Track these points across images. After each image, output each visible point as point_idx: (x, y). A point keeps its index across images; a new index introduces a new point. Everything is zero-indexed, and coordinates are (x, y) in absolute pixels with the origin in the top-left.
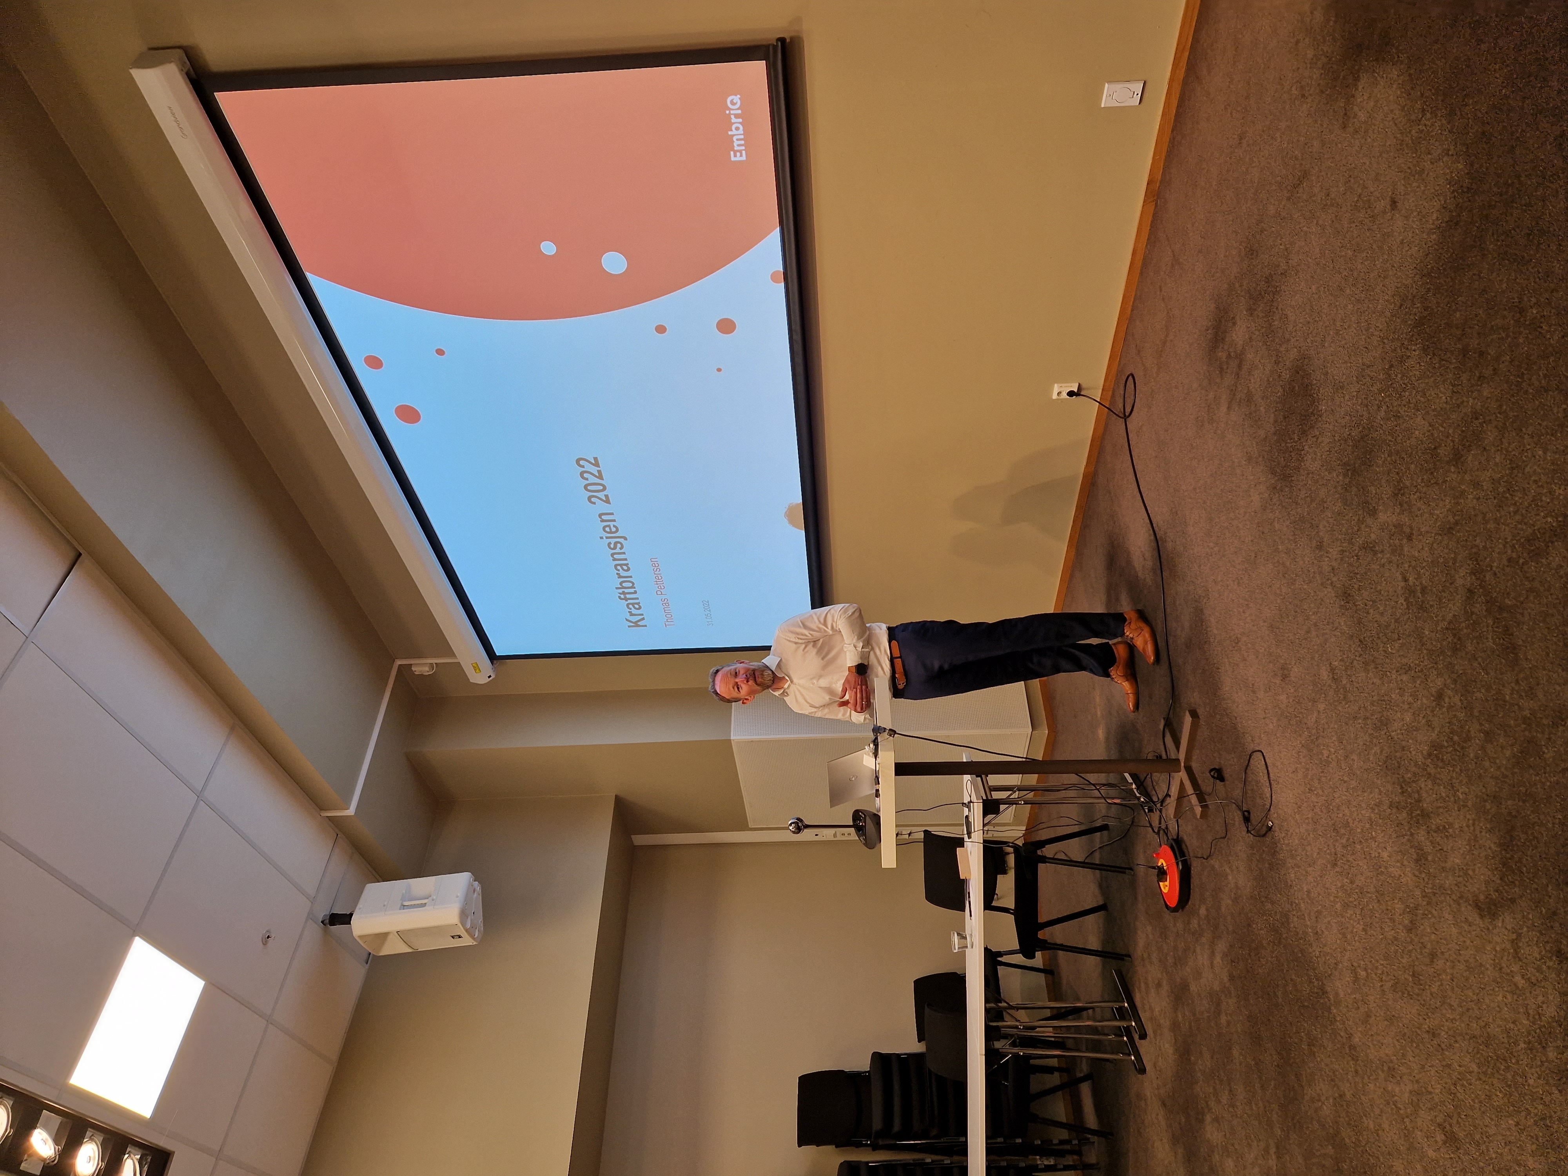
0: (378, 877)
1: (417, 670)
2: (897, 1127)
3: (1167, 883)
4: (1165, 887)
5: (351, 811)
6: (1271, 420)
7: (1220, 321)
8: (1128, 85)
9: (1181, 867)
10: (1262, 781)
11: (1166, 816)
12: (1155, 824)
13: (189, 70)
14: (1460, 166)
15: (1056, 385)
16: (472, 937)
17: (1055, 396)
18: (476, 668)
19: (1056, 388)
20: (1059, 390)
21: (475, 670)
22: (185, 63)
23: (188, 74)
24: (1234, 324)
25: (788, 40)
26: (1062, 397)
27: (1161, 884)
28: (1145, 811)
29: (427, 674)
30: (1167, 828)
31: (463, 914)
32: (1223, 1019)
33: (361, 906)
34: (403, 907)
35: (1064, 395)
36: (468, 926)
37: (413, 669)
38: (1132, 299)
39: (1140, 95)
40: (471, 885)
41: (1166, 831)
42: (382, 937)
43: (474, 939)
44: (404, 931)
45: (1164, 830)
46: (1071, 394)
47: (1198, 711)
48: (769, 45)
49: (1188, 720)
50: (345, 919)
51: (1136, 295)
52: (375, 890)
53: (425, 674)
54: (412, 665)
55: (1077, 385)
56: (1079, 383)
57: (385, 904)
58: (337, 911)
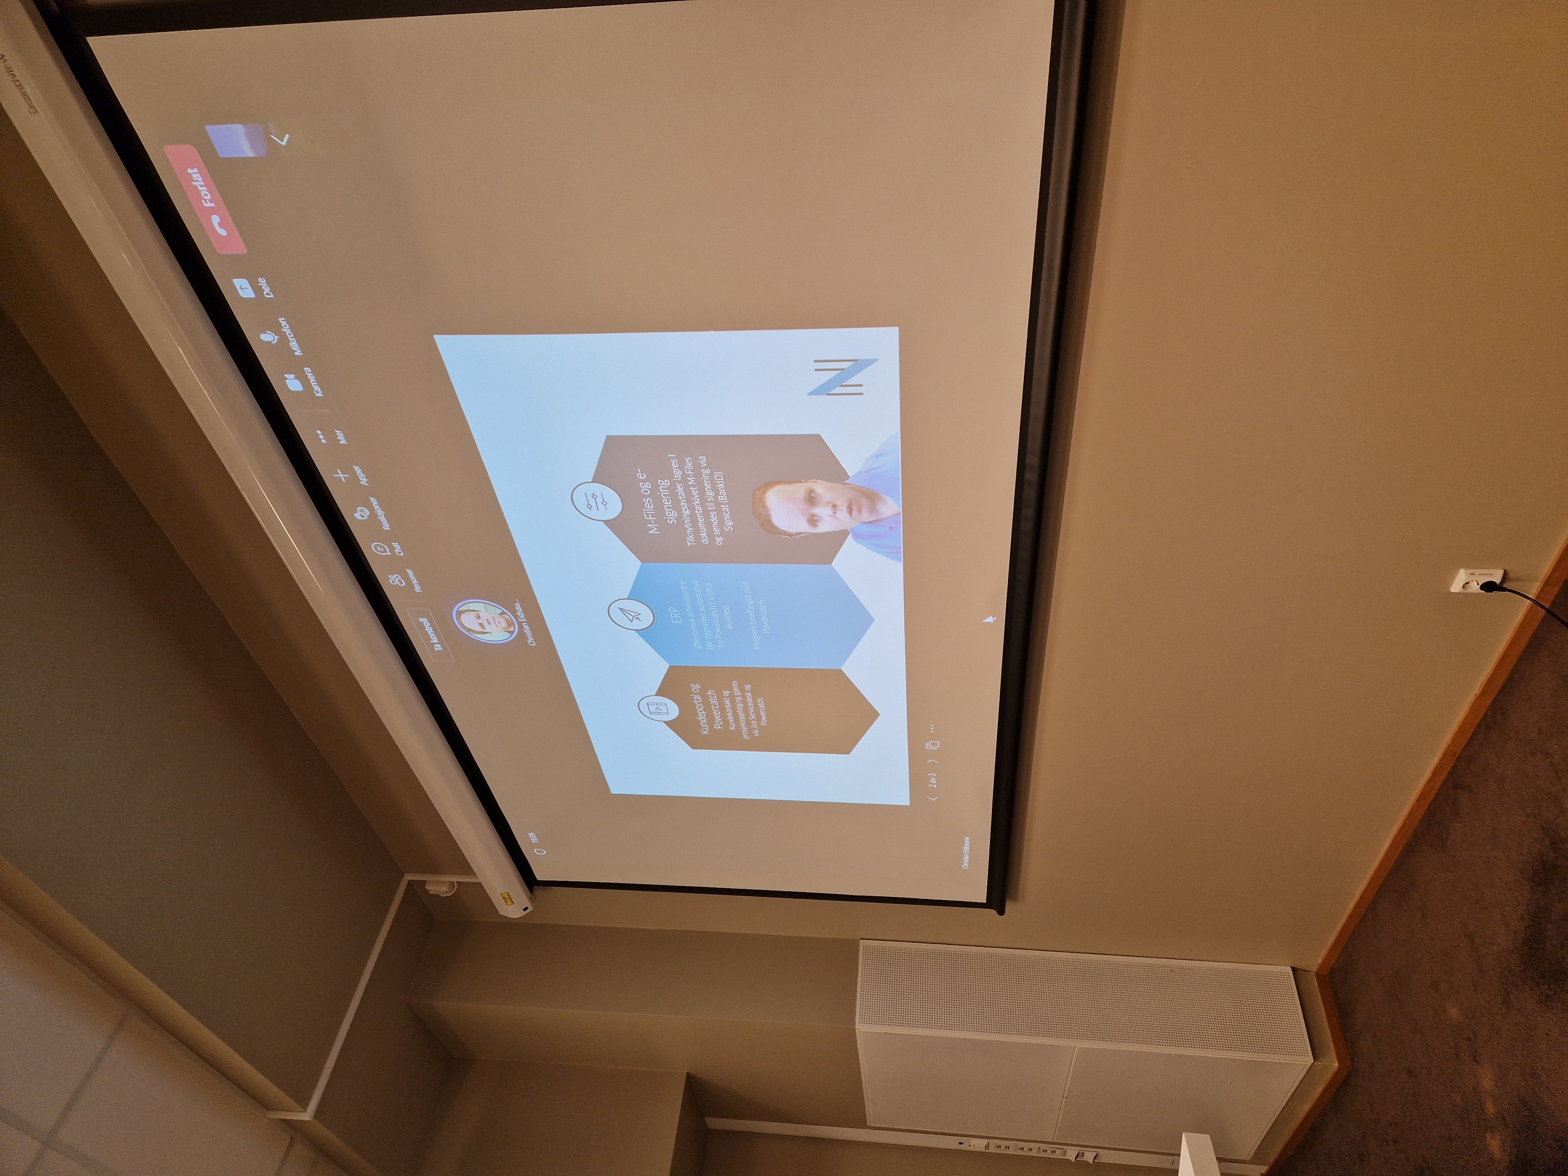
1: (432, 889)
5: (307, 1116)
15: (1461, 571)
17: (1457, 589)
18: (508, 899)
19: (1462, 576)
20: (1467, 579)
21: (505, 898)
26: (1470, 590)
29: (445, 895)
35: (1475, 587)
37: (427, 887)
46: (1488, 587)
53: (442, 895)
54: (425, 881)
55: (1502, 572)
56: (1504, 570)
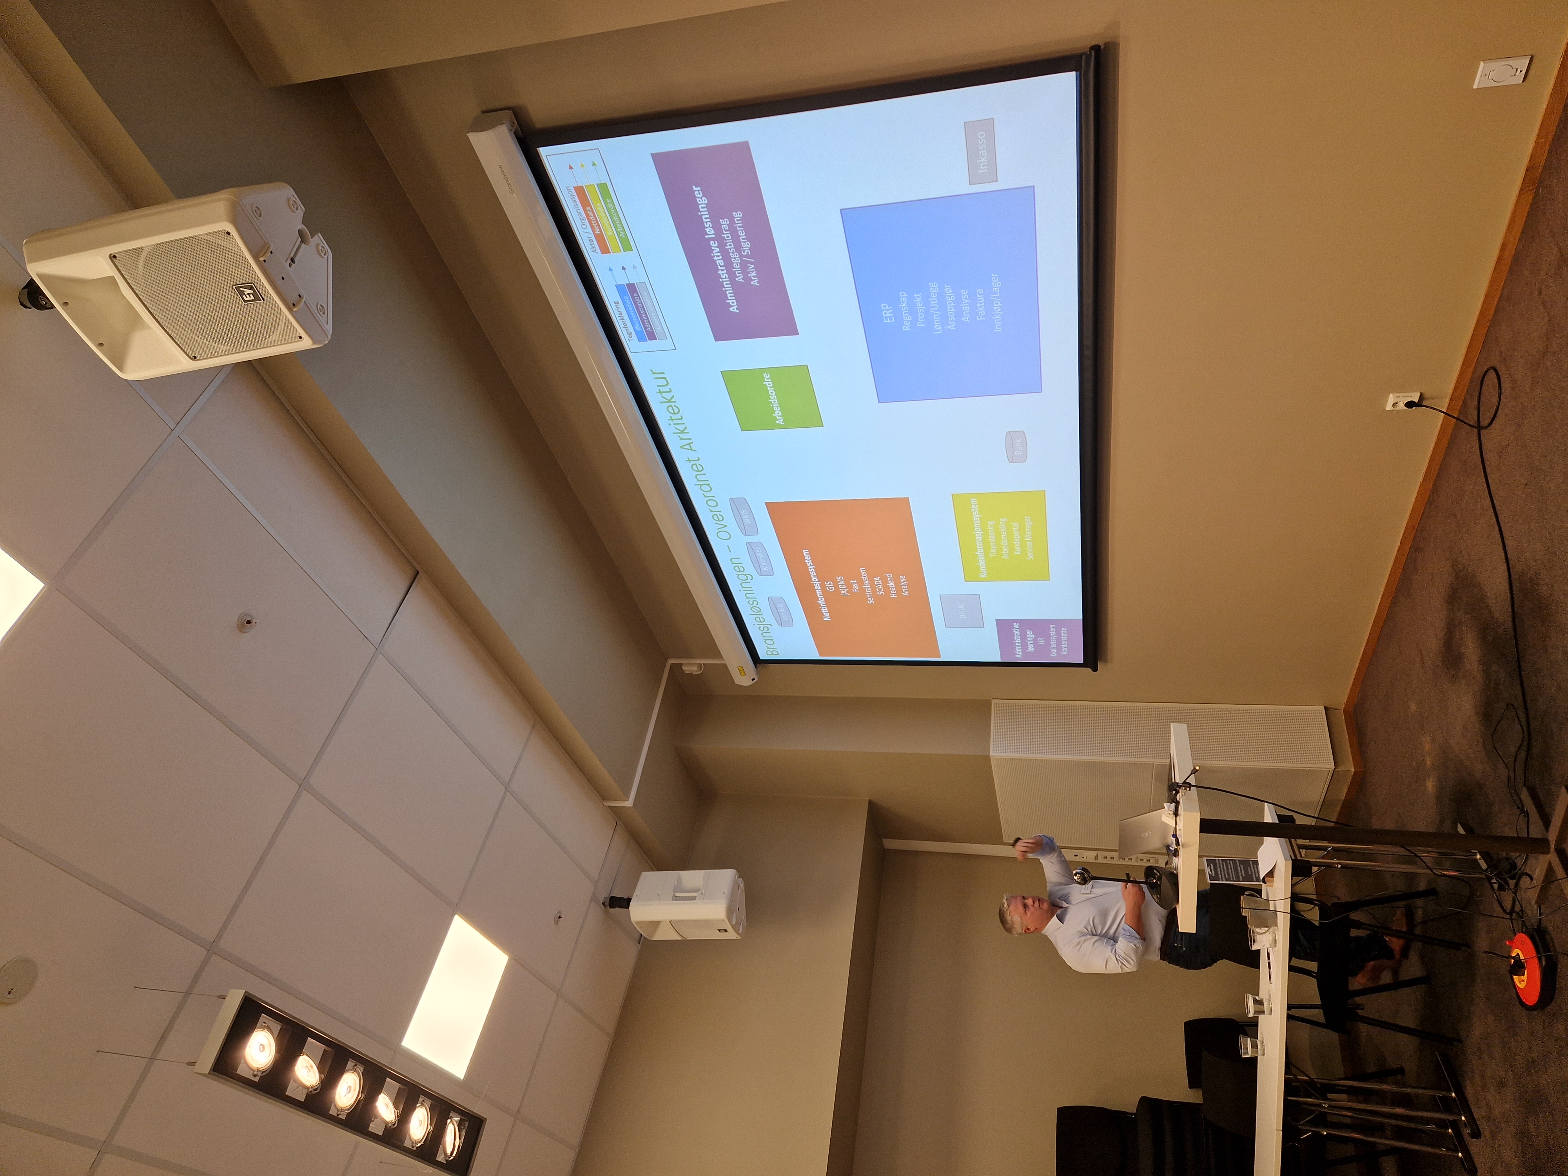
0: (653, 866)
1: (687, 669)
3: (1525, 978)
4: (1520, 981)
5: (629, 803)
8: (1510, 62)
9: (1544, 963)
11: (1521, 899)
12: (1508, 905)
13: (517, 127)
15: (1391, 395)
16: (737, 931)
17: (1389, 407)
18: (742, 671)
19: (1392, 399)
20: (1395, 401)
21: (741, 673)
22: (514, 123)
23: (516, 133)
25: (1102, 47)
26: (1398, 408)
27: (1515, 977)
28: (1492, 887)
29: (697, 673)
30: (1522, 910)
31: (730, 911)
33: (638, 893)
34: (676, 898)
35: (1401, 406)
36: (734, 923)
37: (684, 668)
39: (1524, 72)
40: (735, 882)
41: (1521, 914)
42: (656, 924)
43: (738, 934)
44: (675, 921)
45: (1518, 913)
46: (1410, 405)
48: (1082, 54)
50: (625, 903)
52: (650, 879)
53: (694, 673)
54: (682, 664)
55: (1419, 394)
56: (1421, 393)
57: (659, 893)
58: (618, 894)
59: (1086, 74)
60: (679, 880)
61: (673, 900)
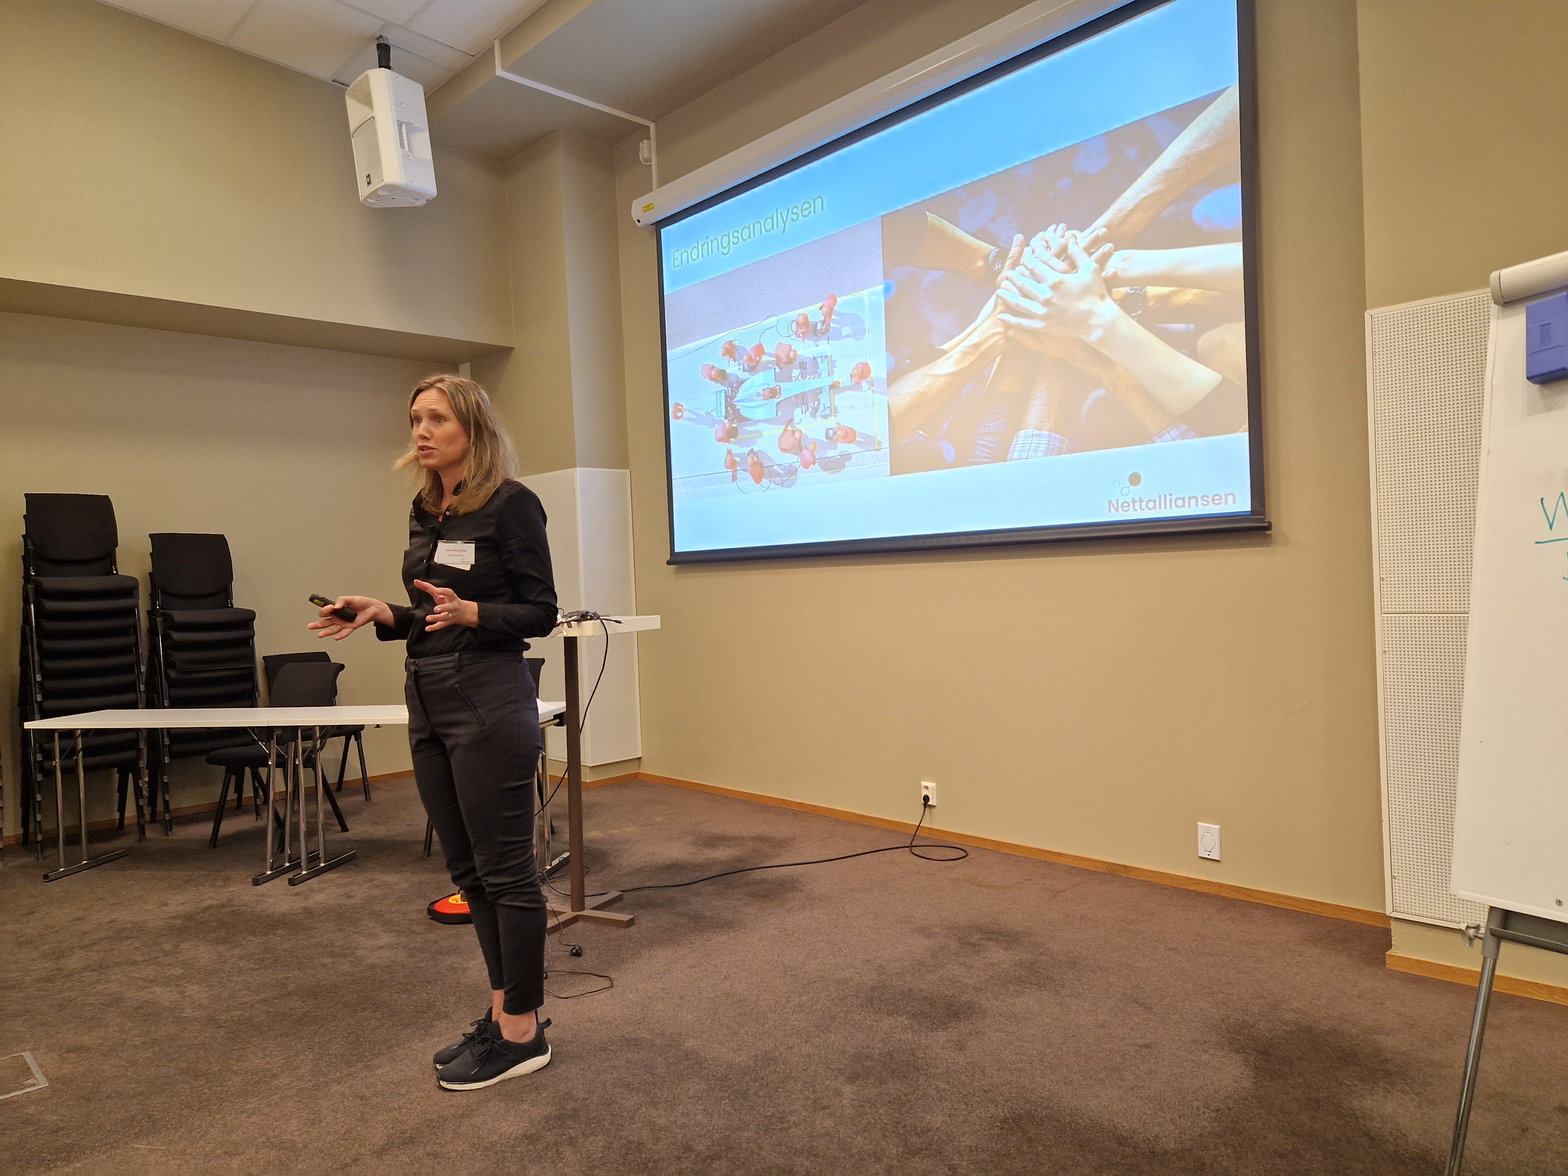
1: (644, 145)
2: (177, 636)
6: (922, 986)
7: (1006, 936)
8: (1218, 846)
10: (575, 989)
14: (1172, 1145)
15: (934, 784)
16: (368, 197)
17: (924, 783)
18: (648, 208)
19: (931, 785)
20: (929, 787)
21: (646, 207)
24: (1006, 949)
31: (392, 188)
32: (327, 960)
33: (398, 78)
34: (400, 124)
35: (925, 792)
36: (379, 193)
37: (645, 141)
38: (1016, 854)
39: (1208, 857)
40: (423, 195)
42: (367, 100)
43: (366, 198)
44: (374, 123)
46: (926, 799)
47: (634, 927)
48: (1265, 515)
49: (625, 917)
50: (384, 62)
51: (1020, 857)
52: (416, 93)
53: (640, 153)
54: (650, 139)
55: (935, 804)
56: (936, 806)
57: (403, 105)
58: (393, 53)
59: (1248, 520)
60: (418, 130)
61: (398, 121)
